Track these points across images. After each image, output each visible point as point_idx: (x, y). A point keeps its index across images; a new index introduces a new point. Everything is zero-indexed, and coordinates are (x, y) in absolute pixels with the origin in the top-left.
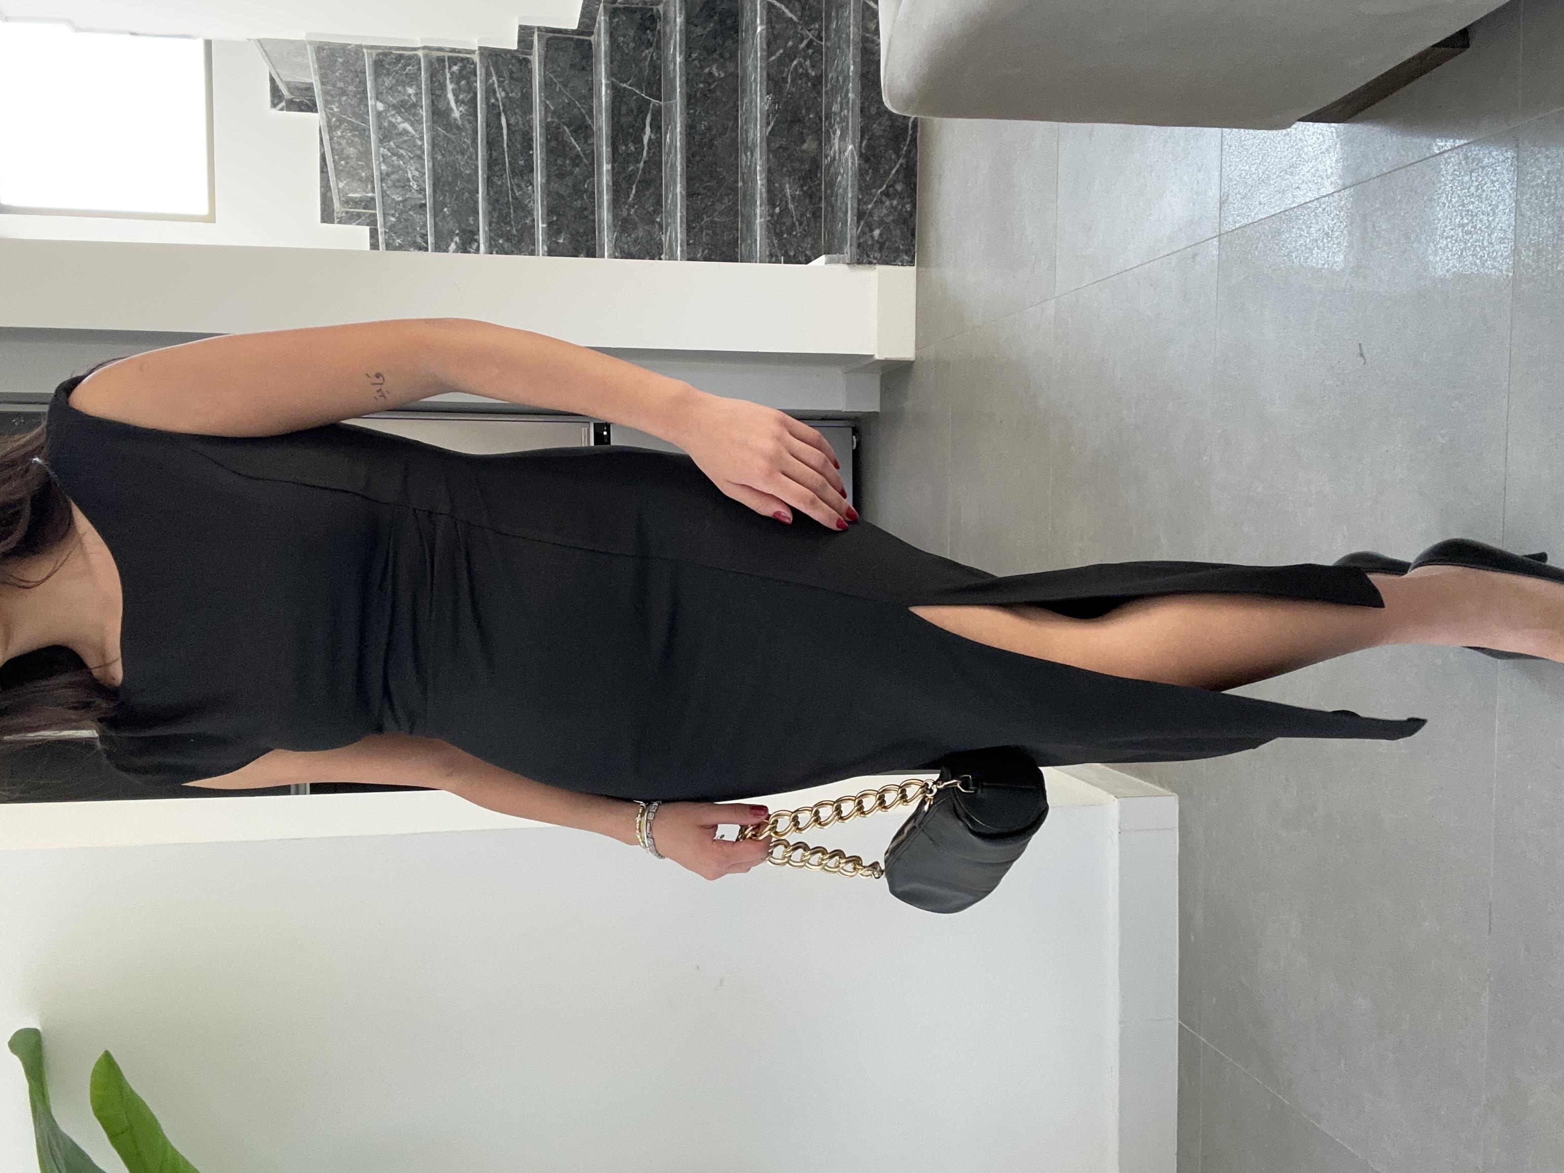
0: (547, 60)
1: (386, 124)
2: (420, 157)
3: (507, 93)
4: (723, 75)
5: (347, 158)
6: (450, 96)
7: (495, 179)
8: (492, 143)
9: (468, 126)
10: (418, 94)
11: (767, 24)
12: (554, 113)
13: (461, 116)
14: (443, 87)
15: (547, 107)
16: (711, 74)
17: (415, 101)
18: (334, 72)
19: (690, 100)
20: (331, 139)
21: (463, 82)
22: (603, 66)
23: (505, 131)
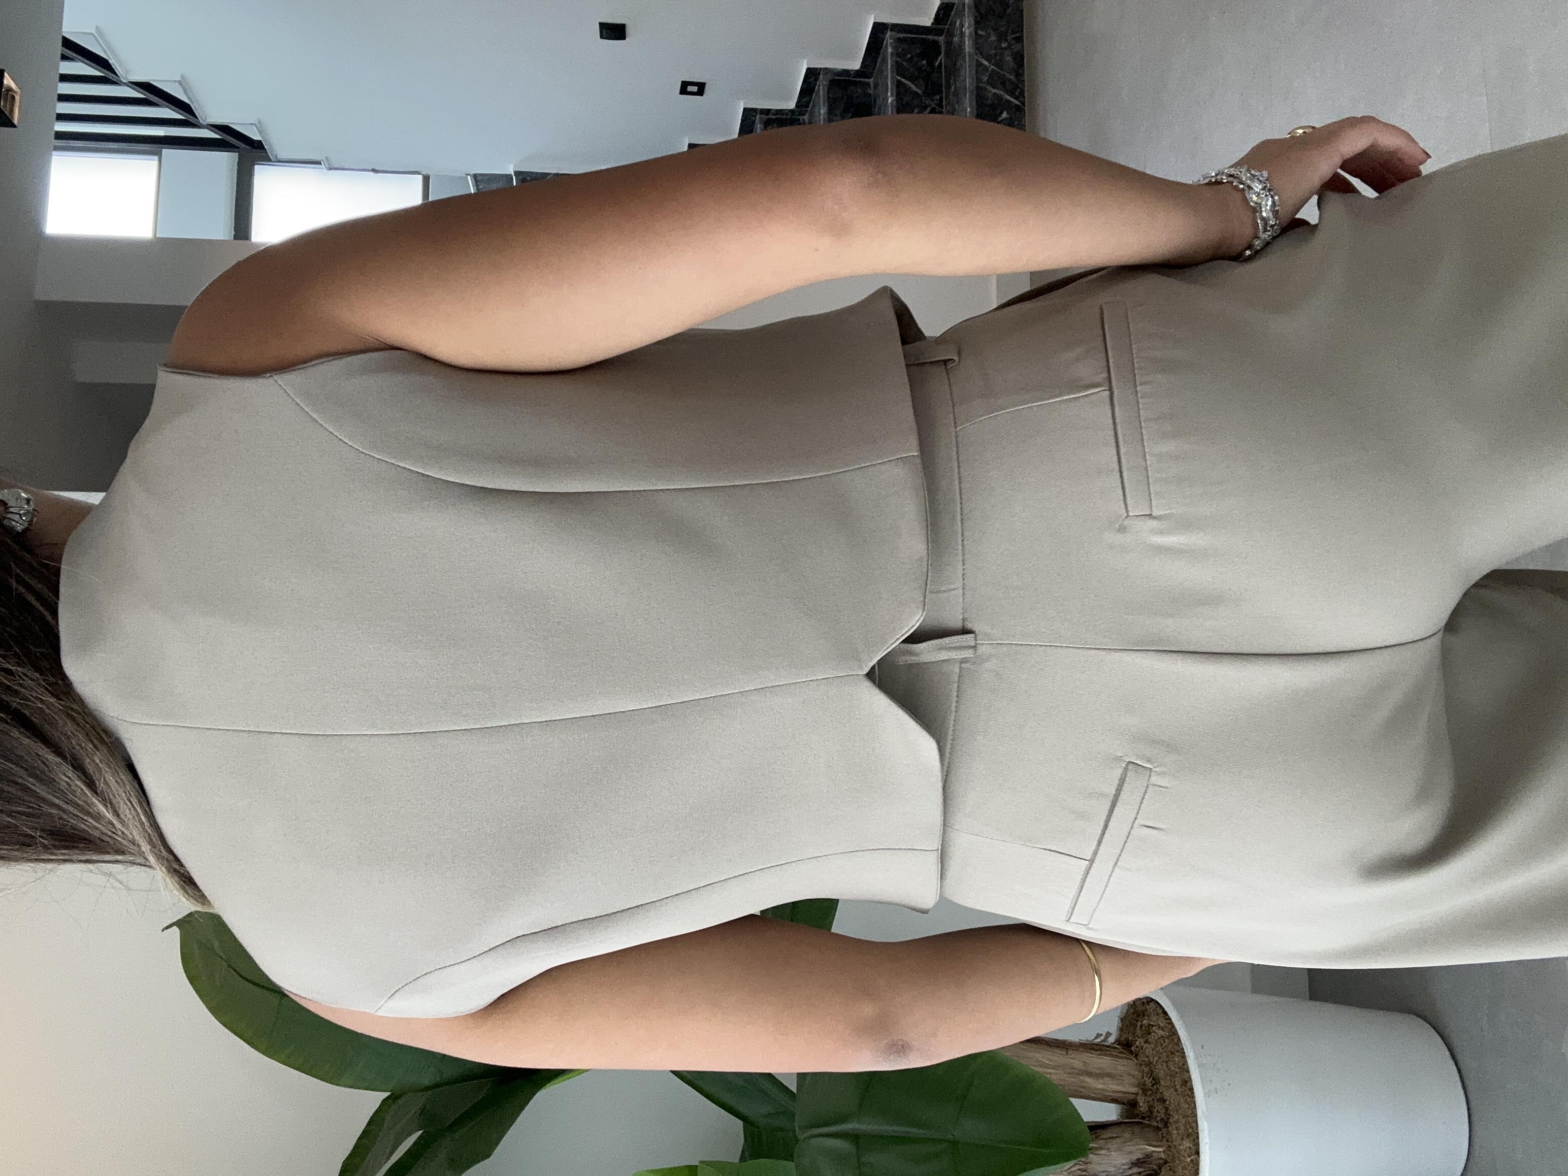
11: (897, 95)
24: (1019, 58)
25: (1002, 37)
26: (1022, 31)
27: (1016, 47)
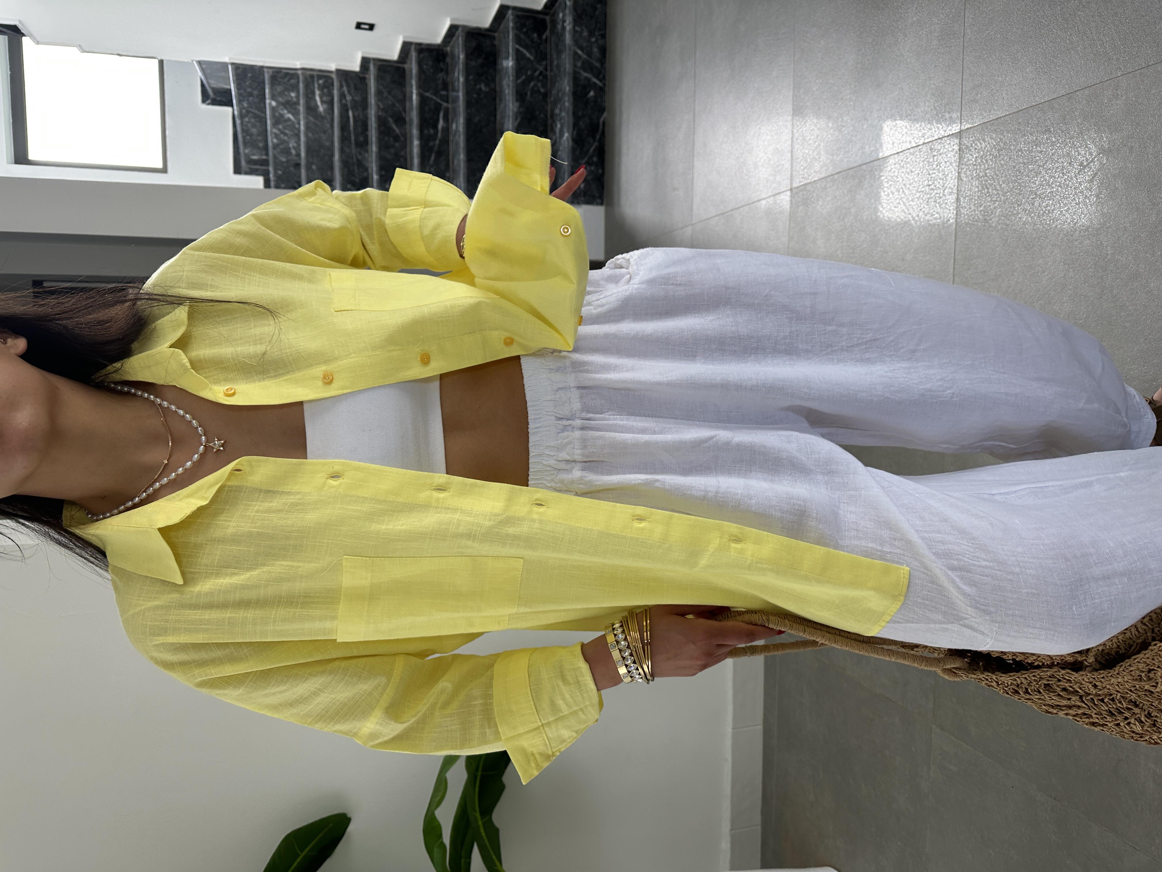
0: (379, 78)
1: (277, 114)
2: (298, 136)
3: (353, 97)
4: (487, 90)
5: (251, 135)
6: (318, 98)
7: (346, 149)
8: (344, 127)
9: (328, 117)
10: (298, 97)
11: (516, 61)
12: (383, 110)
13: (325, 110)
14: (313, 93)
15: (378, 106)
16: (480, 89)
17: (295, 100)
18: (245, 82)
19: (469, 104)
20: (242, 123)
21: (325, 90)
22: (414, 83)
23: (351, 120)
24: (604, 51)
25: (591, 34)
26: (605, 29)
27: (601, 42)
